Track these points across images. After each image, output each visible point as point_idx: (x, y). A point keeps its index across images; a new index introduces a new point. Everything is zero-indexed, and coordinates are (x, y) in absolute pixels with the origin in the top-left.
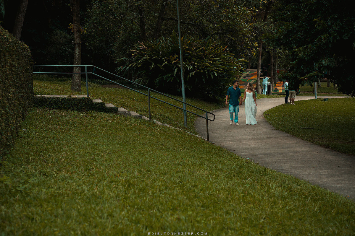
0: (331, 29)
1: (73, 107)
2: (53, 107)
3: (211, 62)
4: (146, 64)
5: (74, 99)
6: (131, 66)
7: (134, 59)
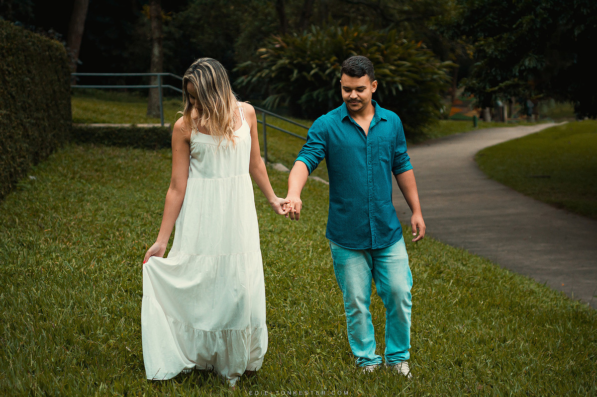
0: (539, 7)
1: (137, 143)
2: (104, 143)
3: (393, 68)
4: (285, 72)
5: (140, 129)
6: (260, 77)
7: (265, 65)
